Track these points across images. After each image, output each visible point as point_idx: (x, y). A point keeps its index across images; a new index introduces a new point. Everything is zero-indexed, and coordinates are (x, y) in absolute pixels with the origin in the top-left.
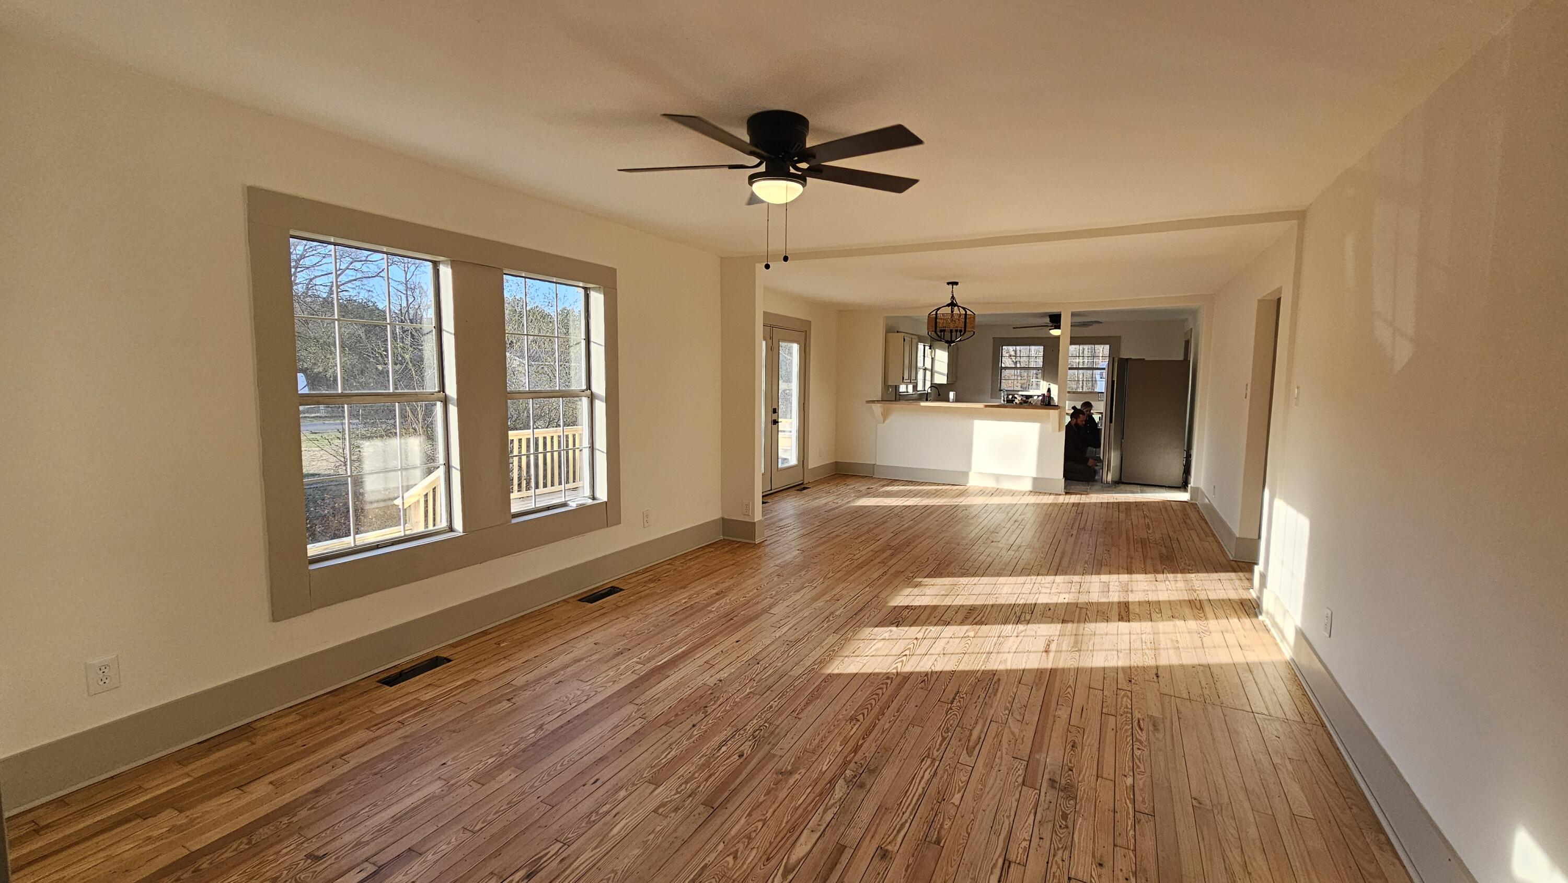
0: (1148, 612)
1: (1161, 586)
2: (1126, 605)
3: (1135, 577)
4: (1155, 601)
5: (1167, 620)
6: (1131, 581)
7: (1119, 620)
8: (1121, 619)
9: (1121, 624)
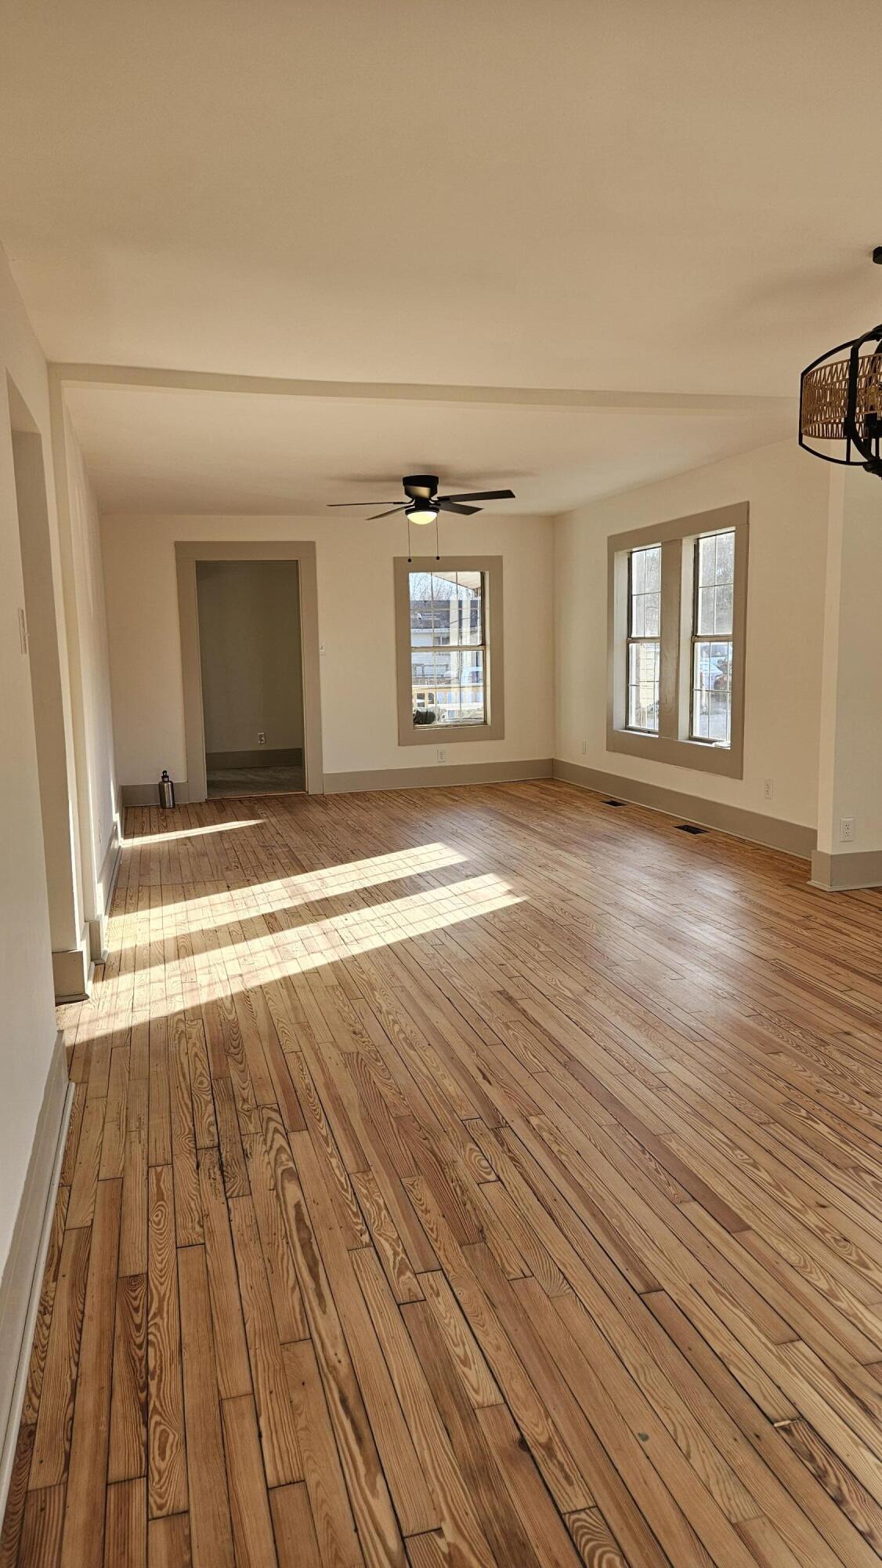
0: (244, 929)
1: (234, 968)
2: (272, 930)
3: (275, 974)
4: (238, 942)
5: (222, 926)
6: (278, 963)
7: (273, 913)
8: (272, 915)
9: (271, 911)
